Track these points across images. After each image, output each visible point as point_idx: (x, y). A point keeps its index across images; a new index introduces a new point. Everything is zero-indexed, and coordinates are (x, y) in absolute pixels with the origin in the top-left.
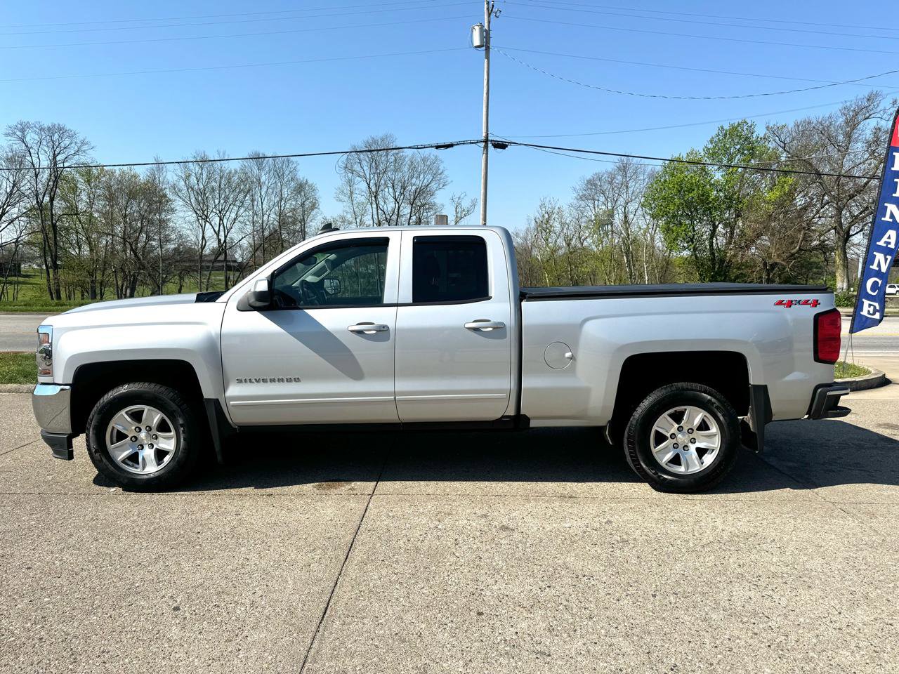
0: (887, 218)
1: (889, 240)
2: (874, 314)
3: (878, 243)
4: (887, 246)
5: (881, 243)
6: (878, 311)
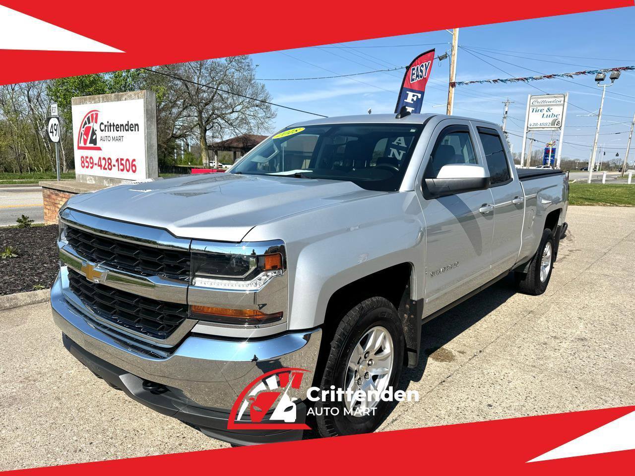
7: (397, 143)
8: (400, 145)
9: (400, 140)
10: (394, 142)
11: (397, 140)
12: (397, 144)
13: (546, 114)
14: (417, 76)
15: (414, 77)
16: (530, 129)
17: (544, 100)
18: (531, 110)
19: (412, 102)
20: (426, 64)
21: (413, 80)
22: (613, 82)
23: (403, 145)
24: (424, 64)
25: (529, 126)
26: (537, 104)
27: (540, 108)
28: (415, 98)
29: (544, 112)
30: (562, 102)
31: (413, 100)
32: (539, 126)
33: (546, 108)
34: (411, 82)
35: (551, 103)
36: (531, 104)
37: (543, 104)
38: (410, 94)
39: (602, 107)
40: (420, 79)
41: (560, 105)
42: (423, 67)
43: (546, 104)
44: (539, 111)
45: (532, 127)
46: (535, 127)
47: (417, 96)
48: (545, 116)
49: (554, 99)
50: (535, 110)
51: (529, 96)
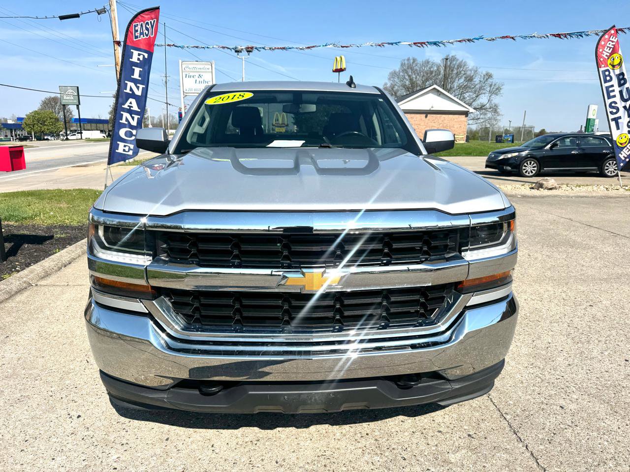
0: (128, 91)
1: (130, 105)
2: (129, 151)
3: (123, 106)
4: (130, 108)
5: (126, 106)
6: (131, 150)
7: (128, 106)
8: (132, 108)
9: (131, 103)
10: (124, 105)
11: (128, 104)
12: (128, 108)
13: (198, 80)
14: (142, 33)
15: (137, 34)
16: (187, 94)
17: (195, 66)
18: (184, 76)
19: (139, 62)
20: (151, 22)
21: (136, 37)
22: (249, 54)
23: (135, 107)
24: (149, 22)
25: (185, 91)
26: (188, 70)
27: (192, 74)
28: (141, 58)
29: (196, 78)
30: (210, 70)
31: (139, 59)
32: (193, 92)
33: (197, 75)
34: (135, 40)
35: (201, 70)
36: (183, 70)
37: (194, 70)
38: (135, 53)
39: (244, 76)
40: (145, 37)
41: (208, 72)
42: (148, 25)
43: (196, 70)
44: (192, 77)
45: (187, 92)
46: (190, 92)
47: (144, 56)
48: (198, 82)
49: (203, 66)
50: (187, 76)
51: (180, 61)
